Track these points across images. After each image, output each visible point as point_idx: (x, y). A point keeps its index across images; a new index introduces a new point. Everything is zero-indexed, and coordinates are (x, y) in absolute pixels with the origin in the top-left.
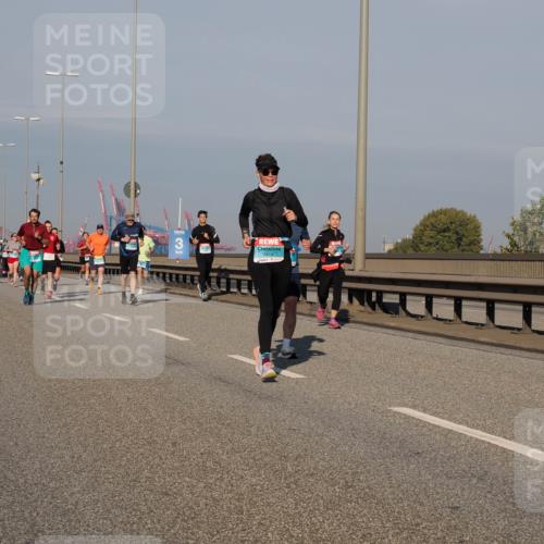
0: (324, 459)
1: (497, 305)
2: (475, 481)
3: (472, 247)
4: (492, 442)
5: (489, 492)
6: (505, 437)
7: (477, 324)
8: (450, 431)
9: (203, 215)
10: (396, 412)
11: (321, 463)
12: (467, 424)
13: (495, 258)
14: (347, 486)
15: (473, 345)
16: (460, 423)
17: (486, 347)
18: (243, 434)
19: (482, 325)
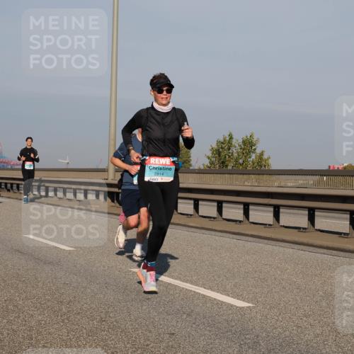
0: (86, 304)
1: (200, 202)
2: (185, 316)
3: (185, 164)
4: (197, 291)
5: (194, 323)
6: (205, 288)
7: (187, 215)
8: (169, 284)
9: (29, 140)
10: (134, 272)
11: (85, 305)
12: (180, 279)
13: (200, 172)
14: (102, 320)
15: (185, 228)
16: (176, 279)
17: (193, 230)
18: (33, 287)
19: (191, 215)
